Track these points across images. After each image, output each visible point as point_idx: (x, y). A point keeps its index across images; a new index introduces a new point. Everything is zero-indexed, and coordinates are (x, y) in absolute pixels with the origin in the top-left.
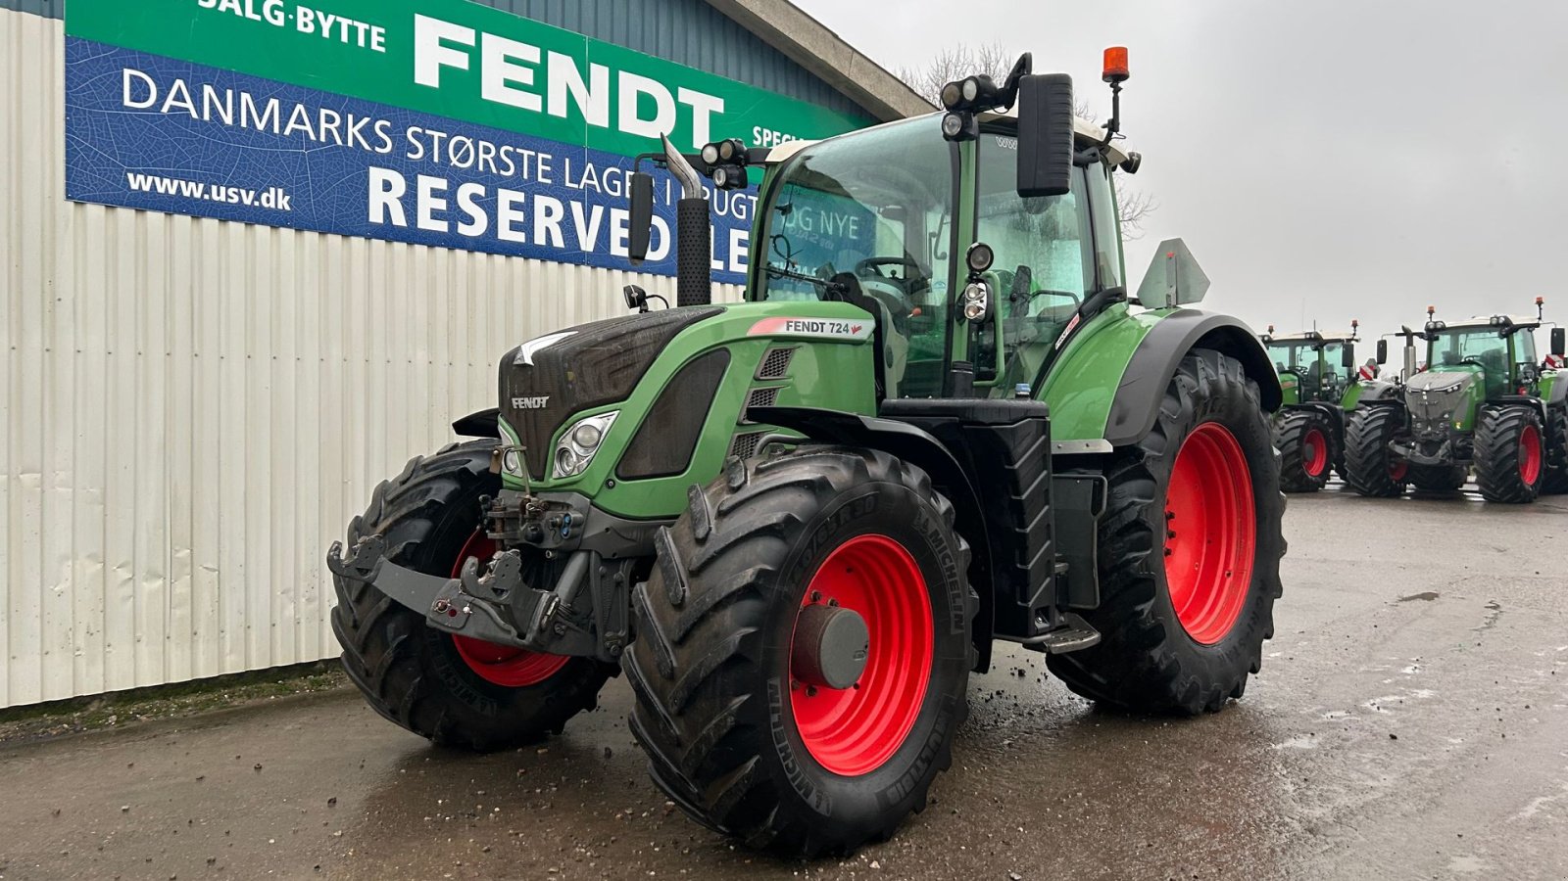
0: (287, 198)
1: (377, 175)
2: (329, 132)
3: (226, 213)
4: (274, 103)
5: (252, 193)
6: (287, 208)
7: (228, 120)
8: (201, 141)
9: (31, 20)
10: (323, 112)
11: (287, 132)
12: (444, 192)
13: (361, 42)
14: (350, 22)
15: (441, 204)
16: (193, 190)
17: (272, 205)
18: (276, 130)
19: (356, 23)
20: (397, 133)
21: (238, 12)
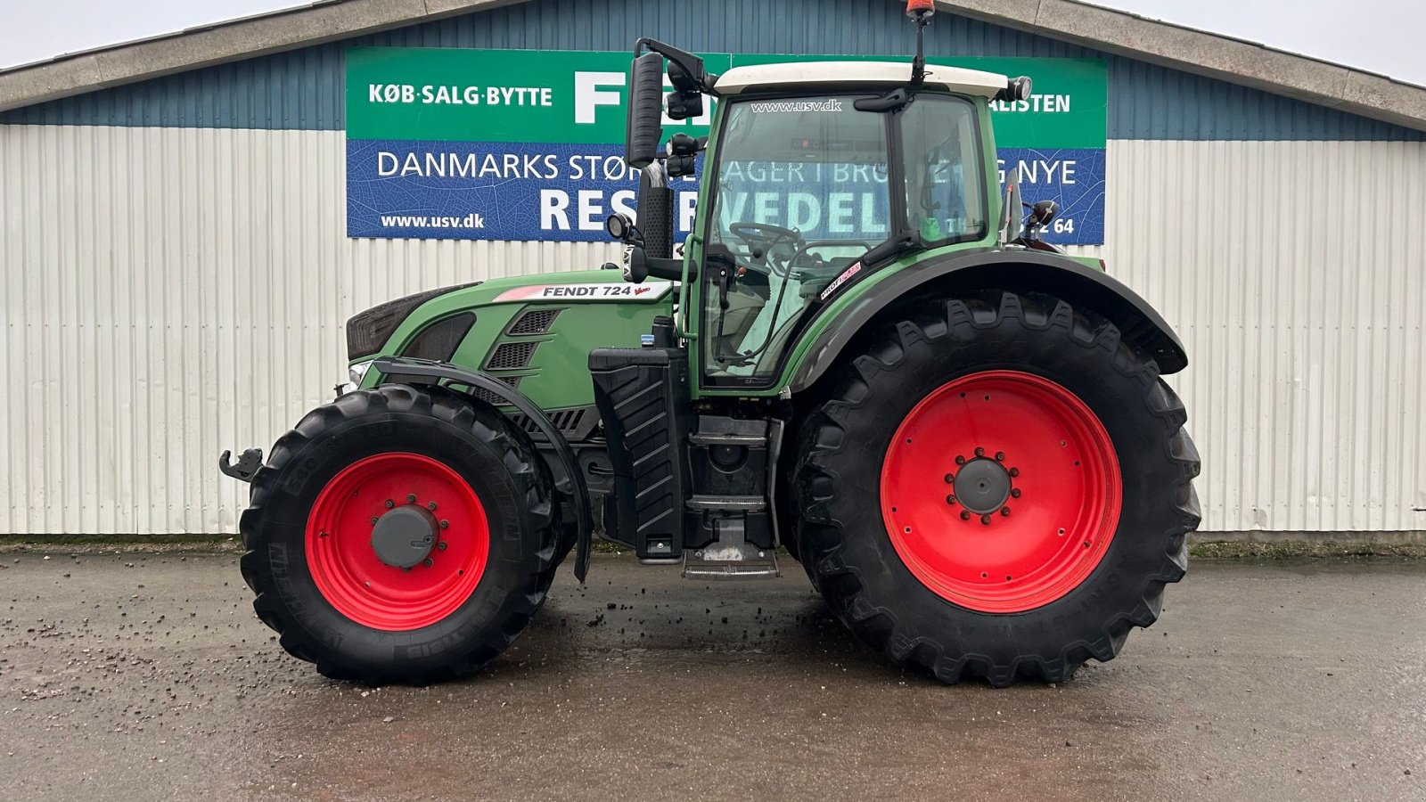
0: (481, 219)
1: (546, 195)
2: (510, 170)
3: (440, 235)
4: (472, 157)
5: (458, 219)
6: (482, 226)
7: (442, 173)
8: (425, 190)
10: (506, 157)
11: (481, 175)
12: (600, 200)
13: (533, 102)
14: (525, 90)
15: (598, 210)
16: (420, 222)
17: (471, 226)
18: (474, 175)
19: (530, 90)
20: (562, 163)
21: (448, 101)
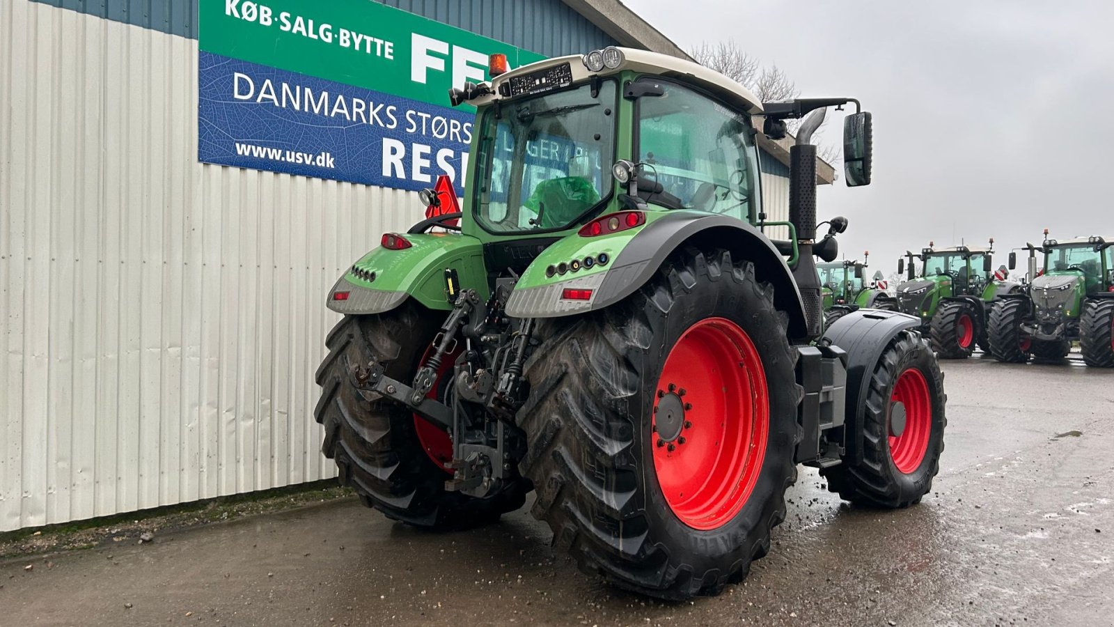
0: (332, 159)
1: (388, 143)
2: (358, 114)
3: (294, 170)
4: (325, 94)
5: (311, 156)
6: (332, 166)
7: (297, 107)
8: (280, 121)
9: (178, 40)
10: (355, 100)
11: (333, 115)
12: (429, 154)
13: (379, 53)
14: (371, 39)
15: (427, 163)
16: (275, 154)
17: (323, 164)
18: (326, 114)
19: (376, 40)
20: (399, 114)
21: (304, 34)
